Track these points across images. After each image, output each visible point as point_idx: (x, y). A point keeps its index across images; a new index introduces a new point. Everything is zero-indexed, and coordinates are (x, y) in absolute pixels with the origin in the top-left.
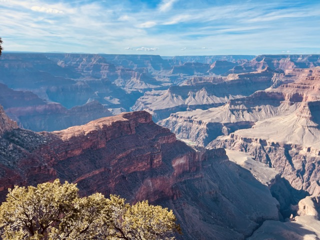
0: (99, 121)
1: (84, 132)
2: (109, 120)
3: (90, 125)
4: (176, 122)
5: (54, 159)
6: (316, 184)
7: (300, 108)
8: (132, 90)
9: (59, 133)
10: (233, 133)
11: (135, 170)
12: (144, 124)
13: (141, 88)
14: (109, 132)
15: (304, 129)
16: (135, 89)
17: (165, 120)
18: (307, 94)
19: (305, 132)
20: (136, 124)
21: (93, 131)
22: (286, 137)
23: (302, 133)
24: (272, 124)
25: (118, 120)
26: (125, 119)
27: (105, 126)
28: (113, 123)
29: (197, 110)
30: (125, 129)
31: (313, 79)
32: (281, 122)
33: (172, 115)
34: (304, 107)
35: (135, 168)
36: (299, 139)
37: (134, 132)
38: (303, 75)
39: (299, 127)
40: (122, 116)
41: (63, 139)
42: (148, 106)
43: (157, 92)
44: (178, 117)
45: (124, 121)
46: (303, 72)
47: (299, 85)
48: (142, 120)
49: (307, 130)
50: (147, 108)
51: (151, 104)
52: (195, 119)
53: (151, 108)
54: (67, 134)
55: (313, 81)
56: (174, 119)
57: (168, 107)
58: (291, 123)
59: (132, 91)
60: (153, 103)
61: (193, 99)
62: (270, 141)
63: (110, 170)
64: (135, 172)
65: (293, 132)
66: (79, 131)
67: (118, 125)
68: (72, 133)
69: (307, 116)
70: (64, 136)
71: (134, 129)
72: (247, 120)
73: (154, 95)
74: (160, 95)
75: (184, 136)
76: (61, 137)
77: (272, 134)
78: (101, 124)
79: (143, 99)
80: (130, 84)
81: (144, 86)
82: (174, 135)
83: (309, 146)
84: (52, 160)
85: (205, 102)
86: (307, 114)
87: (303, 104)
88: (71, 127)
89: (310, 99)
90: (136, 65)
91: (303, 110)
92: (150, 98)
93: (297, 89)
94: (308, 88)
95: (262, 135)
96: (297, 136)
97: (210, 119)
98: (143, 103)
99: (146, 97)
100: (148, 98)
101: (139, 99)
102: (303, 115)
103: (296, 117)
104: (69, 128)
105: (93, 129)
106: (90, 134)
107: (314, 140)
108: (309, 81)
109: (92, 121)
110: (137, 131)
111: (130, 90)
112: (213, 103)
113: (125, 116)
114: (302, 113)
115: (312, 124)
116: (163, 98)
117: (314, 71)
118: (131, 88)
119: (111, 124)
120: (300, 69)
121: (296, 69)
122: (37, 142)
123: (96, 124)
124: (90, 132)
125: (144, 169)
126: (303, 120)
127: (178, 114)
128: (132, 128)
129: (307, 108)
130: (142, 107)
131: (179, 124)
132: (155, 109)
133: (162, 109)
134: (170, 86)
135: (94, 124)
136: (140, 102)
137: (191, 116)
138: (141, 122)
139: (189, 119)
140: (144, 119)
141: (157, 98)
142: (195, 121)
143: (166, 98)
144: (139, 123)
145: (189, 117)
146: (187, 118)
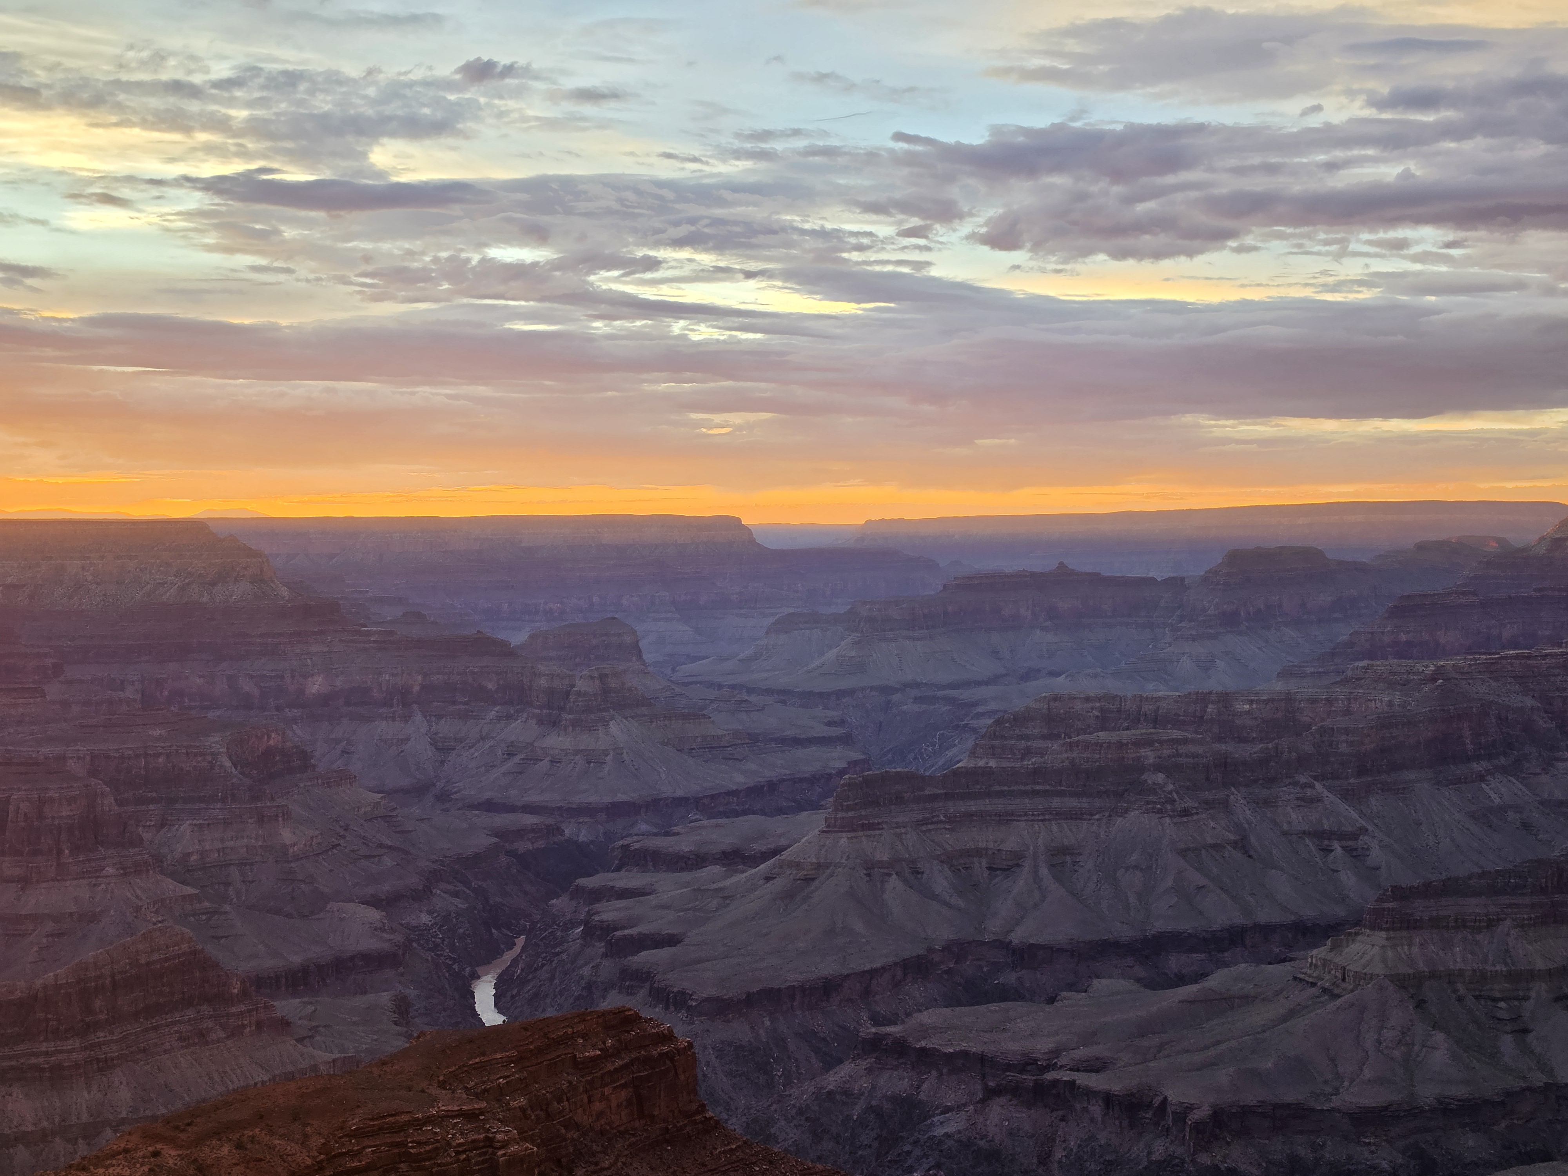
4: (910, 1112)
8: (498, 821)
12: (619, 1133)
13: (581, 796)
16: (529, 809)
17: (804, 1092)
25: (385, 1106)
26: (447, 1100)
29: (1097, 985)
42: (645, 957)
43: (724, 833)
45: (442, 1118)
48: (605, 1103)
50: (638, 977)
51: (672, 941)
52: (1083, 1079)
53: (677, 981)
56: (892, 1080)
57: (829, 967)
59: (502, 834)
60: (693, 936)
61: (1055, 891)
74: (752, 862)
79: (597, 895)
85: (1162, 914)
92: (668, 886)
97: (1223, 1076)
98: (599, 933)
100: (642, 892)
101: (561, 904)
111: (484, 820)
112: (1239, 919)
116: (780, 885)
118: (493, 806)
127: (927, 1030)
130: (586, 971)
131: (939, 1132)
132: (713, 992)
133: (776, 985)
134: (842, 772)
135: (156, 1154)
136: (573, 924)
137: (1042, 1046)
138: (600, 1115)
139: (1028, 1079)
140: (623, 1086)
141: (728, 882)
142: (1089, 1093)
143: (808, 880)
144: (577, 1126)
145: (1028, 1063)
146: (1009, 1067)
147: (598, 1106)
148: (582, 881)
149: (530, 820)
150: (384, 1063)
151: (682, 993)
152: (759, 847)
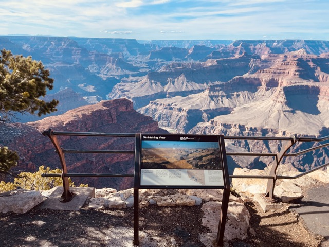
0: (77, 110)
1: (63, 123)
2: (88, 109)
3: (68, 115)
4: (156, 110)
5: (30, 152)
6: (291, 166)
7: (276, 93)
8: (107, 76)
9: (34, 125)
10: (213, 120)
11: (118, 160)
12: (125, 112)
13: (117, 74)
14: (89, 122)
15: (280, 114)
16: (111, 75)
17: (144, 108)
18: (282, 79)
19: (280, 117)
20: (117, 113)
21: (72, 121)
22: (263, 121)
23: (278, 117)
24: (250, 109)
25: (98, 109)
26: (105, 108)
27: (84, 115)
28: (92, 112)
29: (177, 96)
30: (106, 118)
31: (288, 65)
32: (259, 107)
33: (152, 103)
34: (280, 92)
35: (118, 158)
36: (275, 123)
37: (115, 122)
38: (279, 60)
39: (275, 112)
40: (101, 104)
41: (39, 131)
42: (126, 93)
43: (134, 79)
44: (158, 104)
45: (105, 110)
46: (279, 58)
47: (275, 71)
48: (123, 109)
49: (282, 115)
50: (125, 95)
51: (128, 91)
52: (175, 107)
53: (129, 95)
54: (44, 125)
55: (288, 66)
56: (154, 107)
57: (147, 94)
58: (267, 108)
59: (108, 78)
60: (131, 90)
61: (172, 86)
62: (248, 126)
63: (92, 162)
64: (118, 162)
65: (269, 117)
66: (56, 121)
67: (98, 113)
68: (48, 124)
69: (283, 100)
70: (41, 127)
71: (115, 118)
72: (226, 106)
73: (132, 82)
74: (138, 82)
75: (164, 124)
76: (37, 128)
77: (250, 119)
78: (80, 114)
79: (120, 85)
80: (105, 70)
81: (120, 72)
82: (156, 123)
83: (285, 130)
84: (29, 153)
85: (184, 89)
86: (282, 99)
87: (278, 89)
88: (47, 118)
89: (285, 84)
90: (111, 50)
91: (279, 95)
92: (128, 85)
93: (273, 74)
94: (283, 73)
95: (241, 120)
96: (273, 121)
97: (190, 106)
98: (120, 90)
99: (124, 84)
100: (125, 85)
101: (115, 86)
102: (279, 100)
103: (272, 102)
104: (45, 119)
105: (72, 119)
106: (69, 124)
107: (289, 124)
108: (284, 67)
109: (70, 111)
110: (118, 120)
111: (106, 76)
112: (192, 89)
113: (105, 104)
114: (277, 98)
115: (287, 108)
116: (141, 85)
117: (288, 56)
118: (106, 75)
119: (90, 113)
120: (276, 54)
121: (272, 55)
122: (11, 134)
123: (74, 114)
124: (69, 122)
125: (127, 159)
126: (279, 105)
127: (158, 101)
128: (113, 117)
129: (283, 93)
130: (119, 94)
131: (159, 112)
132: (134, 97)
133: (141, 96)
134: (148, 72)
135: (72, 114)
136: (117, 89)
139: (169, 107)
140: (125, 107)
141: (135, 84)
144: (120, 111)
148: (118, 84)
151: (130, 97)
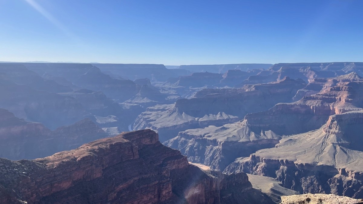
0: (93, 144)
2: (106, 142)
4: (185, 142)
7: (328, 123)
9: (42, 161)
10: (253, 154)
12: (149, 145)
13: (142, 102)
14: (107, 157)
17: (172, 140)
18: (333, 106)
19: (336, 151)
20: (140, 146)
21: (86, 157)
22: (316, 157)
23: (333, 152)
24: (298, 141)
26: (126, 141)
27: (101, 149)
28: (111, 145)
29: (210, 126)
30: (127, 153)
32: (308, 139)
33: (181, 134)
34: (332, 121)
36: (330, 159)
37: (137, 157)
38: (327, 85)
40: (121, 136)
42: (151, 123)
43: (162, 107)
46: (327, 82)
48: (147, 141)
49: (338, 148)
56: (183, 139)
57: (175, 124)
59: (132, 106)
60: (157, 120)
62: (298, 162)
66: (68, 157)
67: (118, 147)
68: (59, 160)
70: (49, 164)
72: (269, 137)
73: (158, 110)
74: (165, 110)
75: (196, 159)
78: (96, 148)
81: (146, 100)
82: (185, 159)
83: (344, 168)
85: (218, 118)
86: (336, 129)
87: (330, 117)
88: (58, 153)
91: (331, 124)
92: (154, 113)
93: (321, 101)
95: (288, 155)
96: (327, 155)
97: (226, 138)
98: (145, 119)
100: (151, 114)
101: (140, 115)
102: (331, 130)
104: (55, 154)
105: (86, 154)
106: (83, 160)
108: (334, 92)
109: (85, 144)
110: (140, 154)
111: (129, 105)
113: (126, 136)
116: (169, 113)
117: (338, 80)
118: (131, 103)
119: (108, 146)
120: (323, 79)
121: (318, 79)
123: (89, 148)
126: (332, 137)
127: (188, 132)
128: (135, 151)
129: (336, 122)
130: (143, 124)
131: (189, 145)
132: (160, 127)
133: (168, 126)
134: (177, 99)
135: (87, 148)
136: (141, 118)
137: (203, 134)
138: (146, 143)
140: (149, 139)
141: (162, 113)
142: (209, 140)
143: (172, 113)
144: (143, 144)
145: (201, 136)
146: (198, 137)
147: (145, 141)
148: (142, 113)
149: (135, 105)
150: (117, 136)
151: (156, 127)
152: (167, 108)
